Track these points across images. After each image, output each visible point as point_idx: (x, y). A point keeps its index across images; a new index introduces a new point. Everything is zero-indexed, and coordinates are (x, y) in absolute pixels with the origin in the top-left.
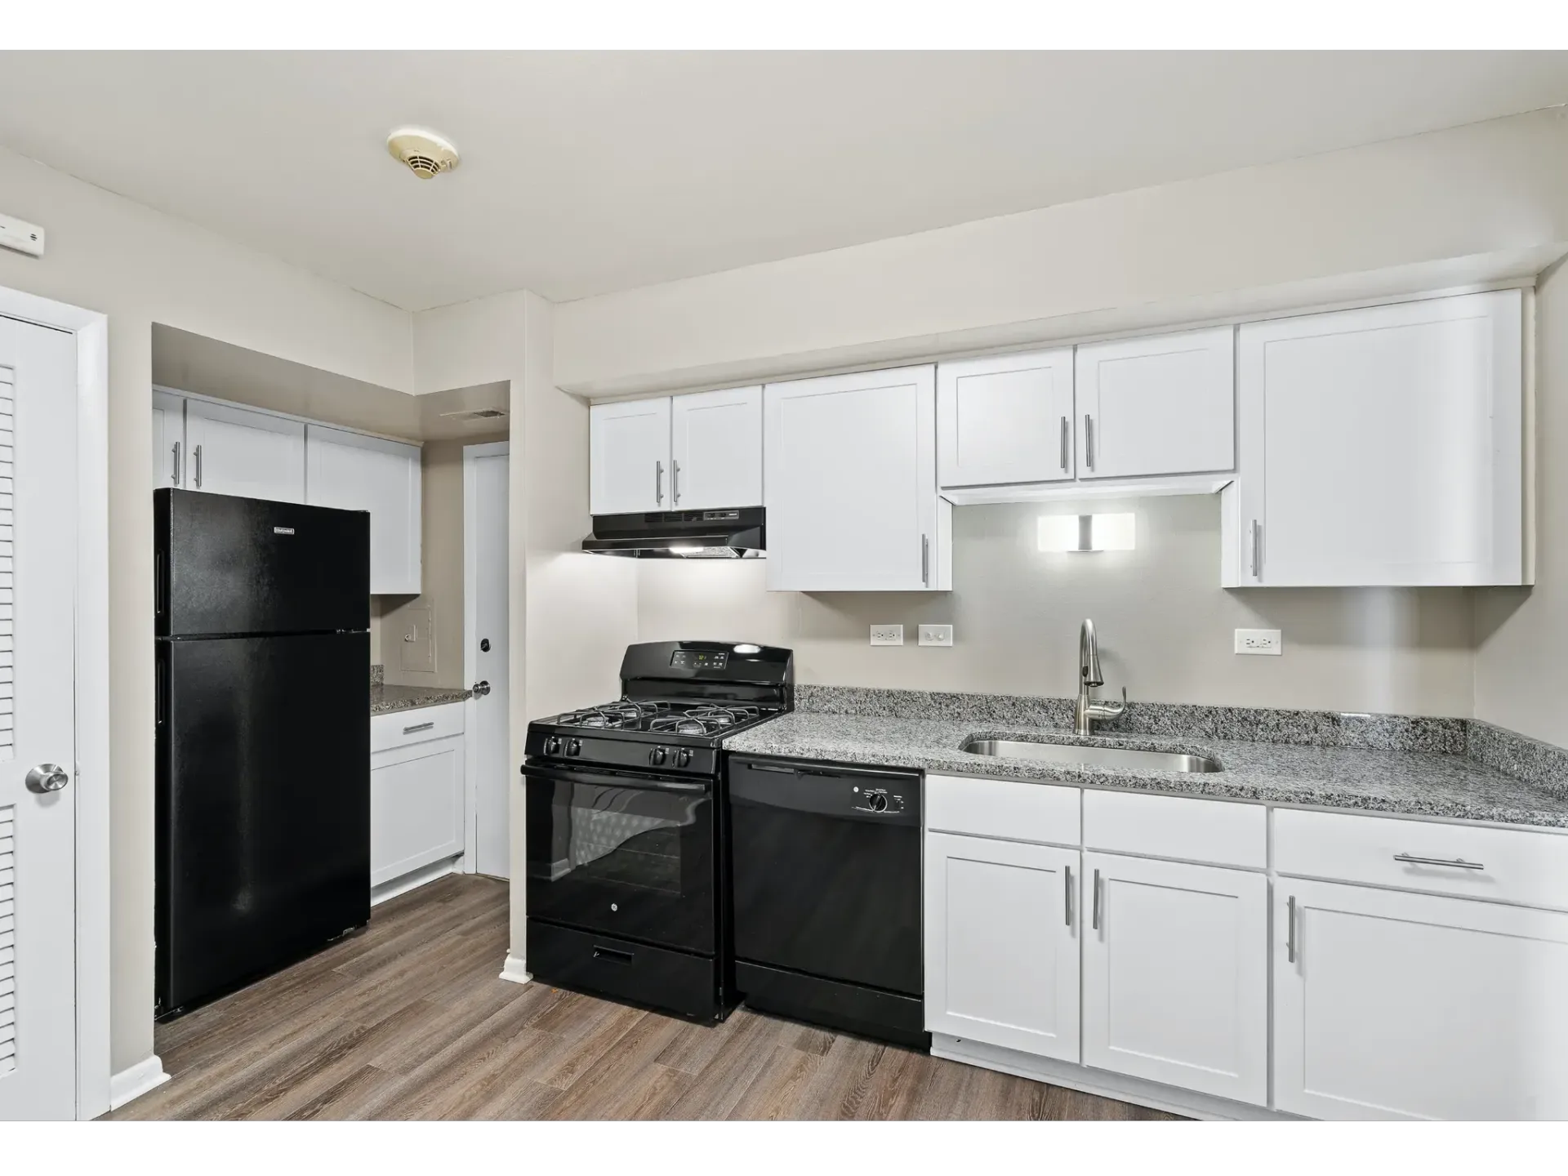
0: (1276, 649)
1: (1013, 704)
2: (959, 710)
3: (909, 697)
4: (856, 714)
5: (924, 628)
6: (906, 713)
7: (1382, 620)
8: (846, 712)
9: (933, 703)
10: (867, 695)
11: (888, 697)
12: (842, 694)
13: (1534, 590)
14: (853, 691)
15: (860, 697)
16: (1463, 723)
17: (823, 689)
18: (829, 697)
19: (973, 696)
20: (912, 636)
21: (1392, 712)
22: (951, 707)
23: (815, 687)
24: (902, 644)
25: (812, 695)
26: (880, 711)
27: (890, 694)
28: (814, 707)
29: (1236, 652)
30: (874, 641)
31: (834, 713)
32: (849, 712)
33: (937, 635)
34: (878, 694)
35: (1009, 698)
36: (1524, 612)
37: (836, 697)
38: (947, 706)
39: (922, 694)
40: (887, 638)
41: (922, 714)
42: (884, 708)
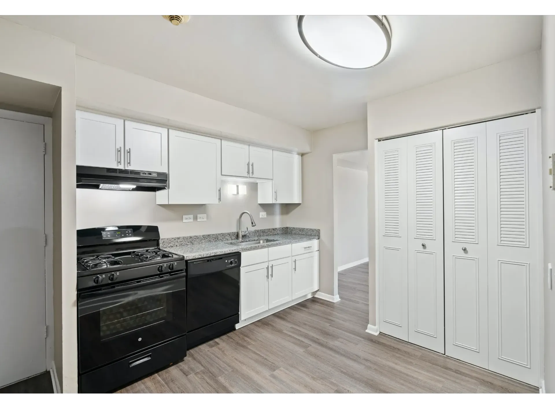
0: (265, 216)
1: (223, 235)
2: (210, 239)
3: (197, 237)
4: (180, 246)
5: (199, 216)
6: (195, 243)
7: (278, 210)
8: (176, 246)
9: (203, 238)
10: (183, 239)
11: (190, 238)
12: (175, 240)
13: (301, 204)
14: (179, 238)
15: (181, 240)
16: (287, 227)
17: (168, 239)
18: (170, 242)
19: (213, 234)
20: (195, 218)
21: (280, 227)
22: (208, 238)
23: (165, 239)
24: (192, 221)
25: (164, 242)
26: (188, 243)
27: (191, 237)
28: (164, 246)
29: (260, 217)
30: (184, 221)
31: (172, 247)
32: (177, 245)
33: (202, 217)
34: (187, 238)
35: (222, 234)
36: (298, 208)
37: (173, 241)
38: (207, 238)
39: (200, 236)
40: (188, 219)
41: (200, 242)
42: (189, 242)
